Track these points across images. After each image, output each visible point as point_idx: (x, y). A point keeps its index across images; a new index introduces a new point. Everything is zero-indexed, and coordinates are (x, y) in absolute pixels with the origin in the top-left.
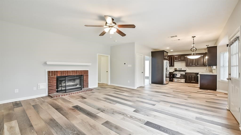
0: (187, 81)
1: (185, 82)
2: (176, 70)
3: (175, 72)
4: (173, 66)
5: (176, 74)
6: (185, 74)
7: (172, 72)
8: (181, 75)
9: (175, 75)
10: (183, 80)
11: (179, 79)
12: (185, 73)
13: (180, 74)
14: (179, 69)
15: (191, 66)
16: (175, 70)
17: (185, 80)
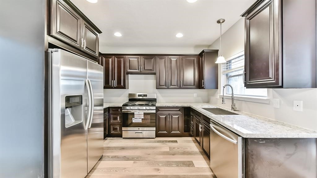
0: (160, 132)
1: (158, 135)
2: (132, 100)
3: (128, 108)
4: (124, 87)
5: (132, 111)
6: (154, 111)
7: (120, 108)
8: (145, 114)
9: (130, 116)
10: (151, 131)
11: (141, 128)
12: (154, 108)
13: (142, 113)
14: (139, 96)
15: (168, 88)
16: (130, 100)
17: (156, 131)
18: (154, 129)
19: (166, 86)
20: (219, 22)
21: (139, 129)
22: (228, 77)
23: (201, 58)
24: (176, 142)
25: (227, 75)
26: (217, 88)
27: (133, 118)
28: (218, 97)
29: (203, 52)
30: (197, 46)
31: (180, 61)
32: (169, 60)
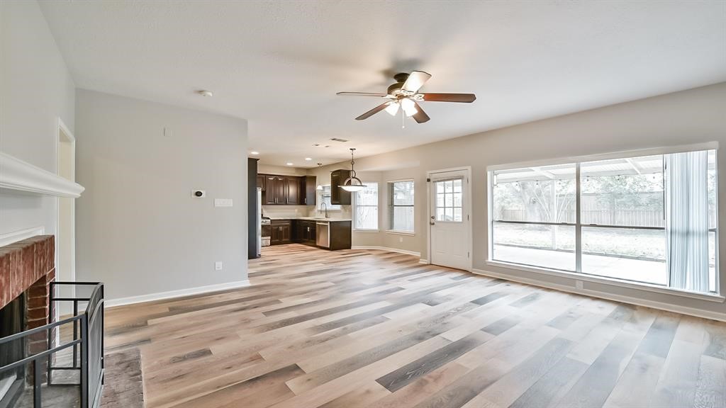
0: (273, 241)
1: (271, 244)
12: (270, 220)
17: (270, 240)
18: (269, 238)
19: (274, 202)
22: (322, 197)
23: (303, 181)
26: (315, 205)
28: (316, 211)
29: (306, 176)
30: (298, 169)
31: (285, 180)
32: (277, 179)
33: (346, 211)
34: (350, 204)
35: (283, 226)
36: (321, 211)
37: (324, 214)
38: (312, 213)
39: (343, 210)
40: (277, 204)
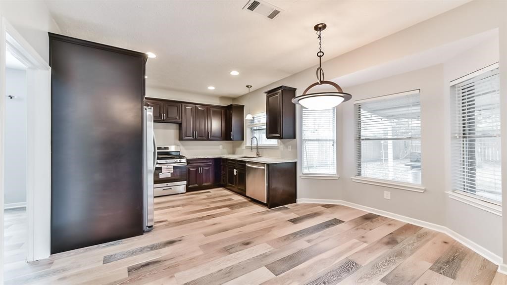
0: (191, 186)
1: (188, 190)
5: (159, 166)
8: (175, 168)
10: (181, 186)
11: (170, 184)
12: (186, 160)
13: (171, 166)
14: (159, 148)
17: (187, 185)
18: (185, 182)
19: (194, 137)
20: (247, 86)
21: (167, 185)
22: (253, 130)
23: (228, 111)
24: (209, 192)
25: (251, 129)
26: (243, 140)
27: (160, 174)
28: (244, 148)
29: (231, 105)
30: (223, 98)
31: (207, 111)
32: (197, 109)
33: (287, 147)
34: (294, 137)
35: (203, 167)
36: (251, 148)
37: (255, 151)
38: (238, 150)
39: (282, 147)
40: (196, 140)
